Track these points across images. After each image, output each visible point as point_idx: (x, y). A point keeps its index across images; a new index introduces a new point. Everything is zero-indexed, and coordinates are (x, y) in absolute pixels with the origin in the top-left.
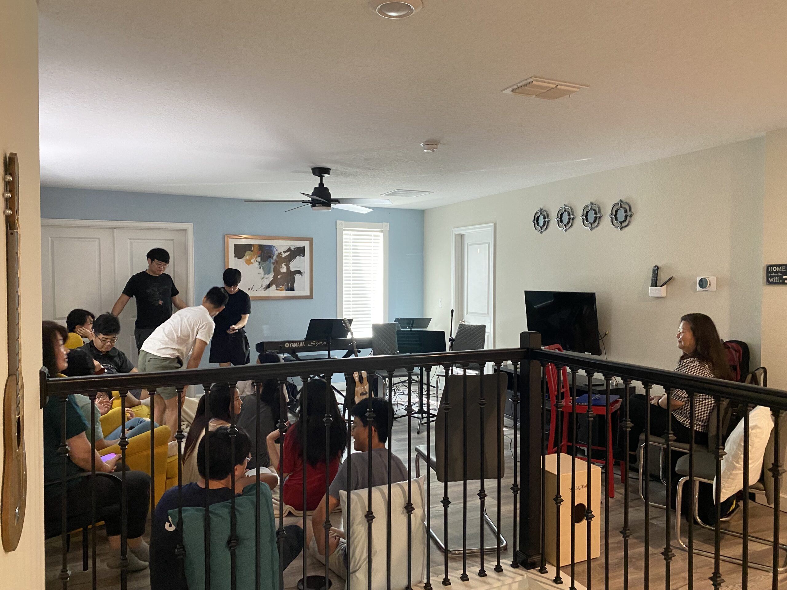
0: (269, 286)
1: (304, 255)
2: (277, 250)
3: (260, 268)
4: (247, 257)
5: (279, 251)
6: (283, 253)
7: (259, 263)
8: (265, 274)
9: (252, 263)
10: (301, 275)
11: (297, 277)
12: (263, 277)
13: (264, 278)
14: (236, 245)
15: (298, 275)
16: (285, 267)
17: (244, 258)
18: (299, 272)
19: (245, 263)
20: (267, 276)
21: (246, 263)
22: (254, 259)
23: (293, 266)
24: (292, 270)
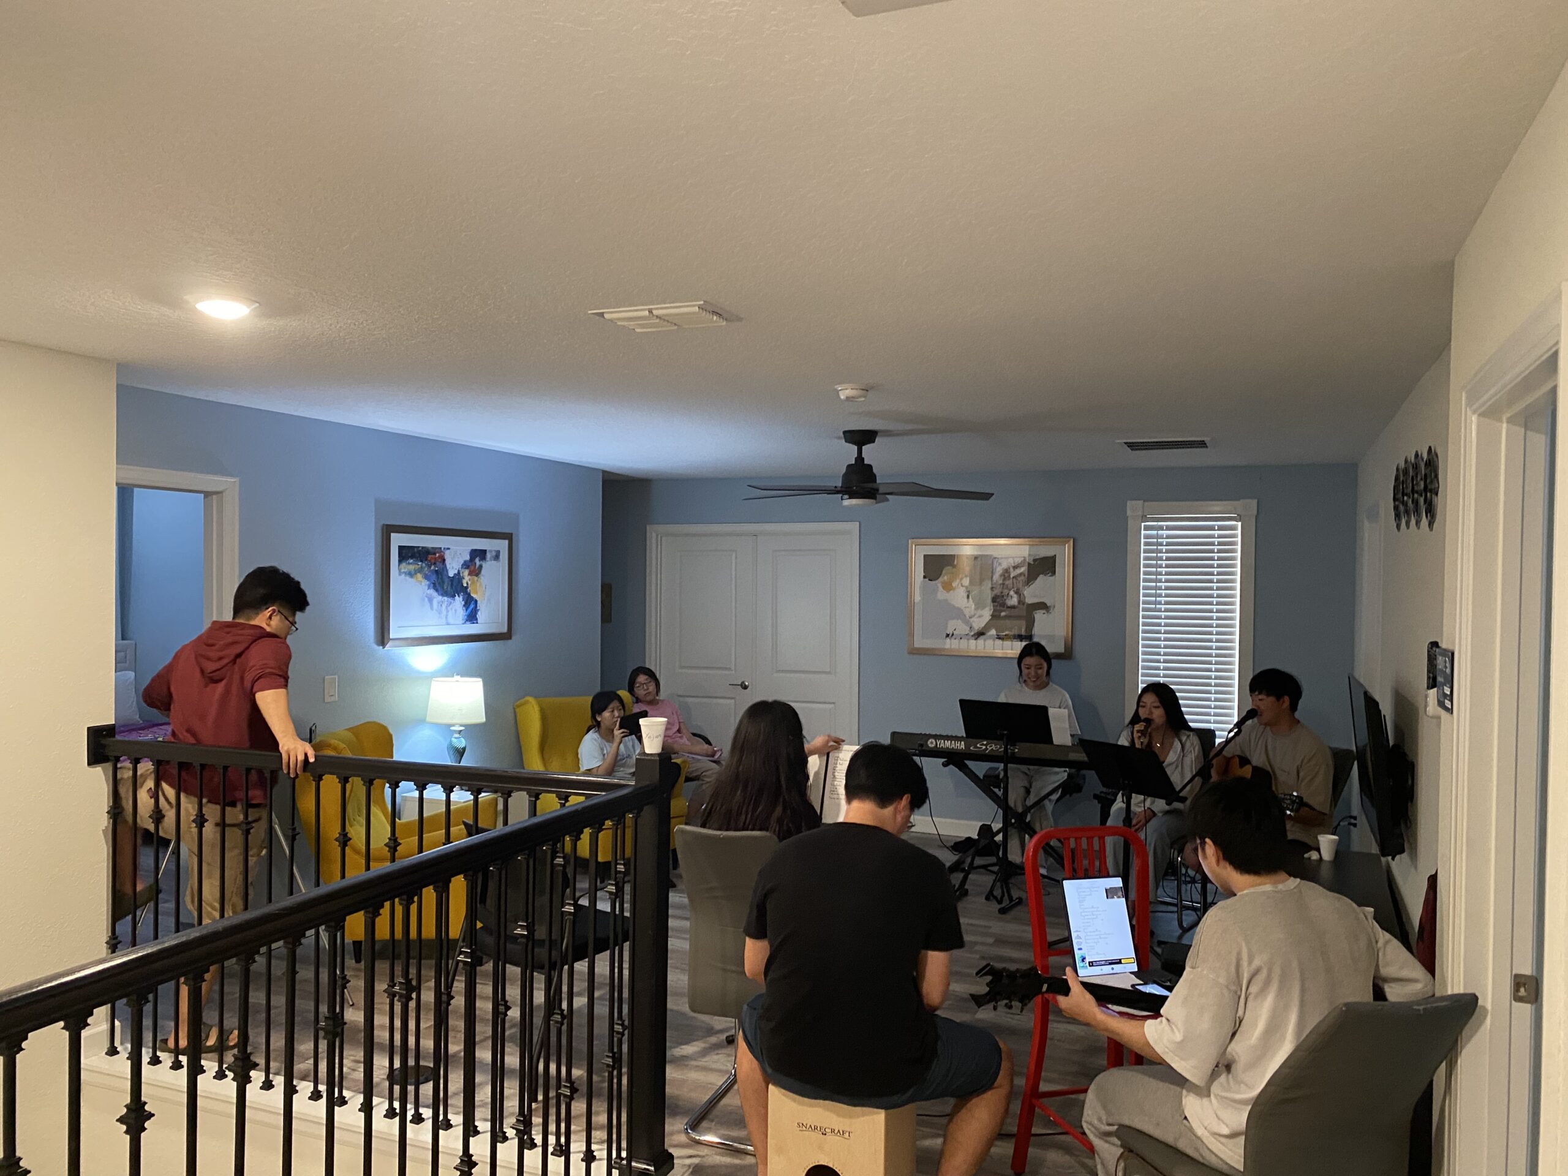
0: (981, 633)
1: (1054, 573)
2: (1000, 564)
3: (969, 597)
4: (946, 578)
5: (1005, 565)
6: (1012, 569)
7: (967, 587)
8: (976, 609)
9: (953, 589)
10: (1048, 612)
11: (1039, 616)
12: (972, 613)
15: (1043, 611)
16: (1016, 596)
17: (940, 579)
18: (1043, 606)
20: (980, 612)
23: (1032, 594)
24: (1029, 600)
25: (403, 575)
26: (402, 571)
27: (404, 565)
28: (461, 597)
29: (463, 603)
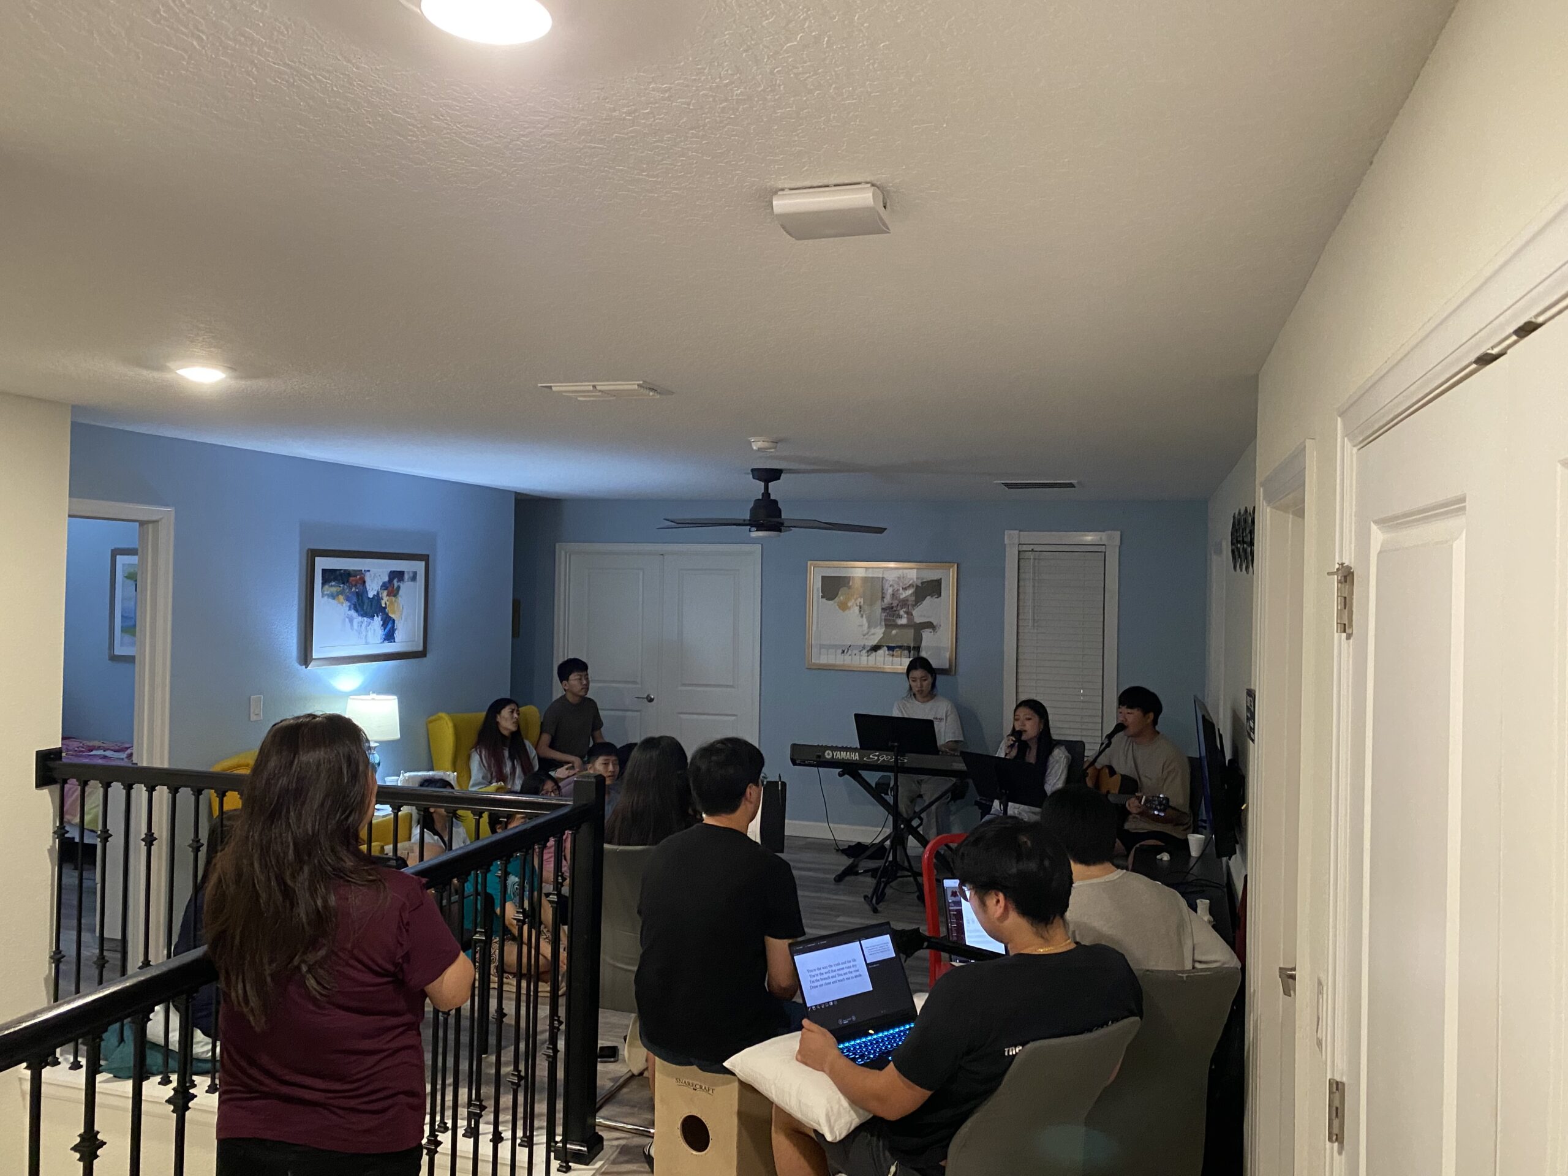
0: (875, 648)
1: (940, 595)
2: (890, 586)
3: (862, 616)
4: (841, 598)
5: (894, 587)
6: (901, 591)
7: (860, 607)
8: (869, 627)
9: (849, 608)
10: (934, 630)
11: (926, 634)
12: (865, 632)
13: (868, 633)
14: (823, 577)
16: (905, 616)
17: (837, 599)
18: (930, 625)
19: (837, 607)
20: (873, 631)
21: (840, 607)
22: (853, 601)
23: (920, 614)
24: (918, 620)
25: (326, 598)
26: (325, 593)
27: (326, 587)
28: (380, 617)
29: (382, 622)
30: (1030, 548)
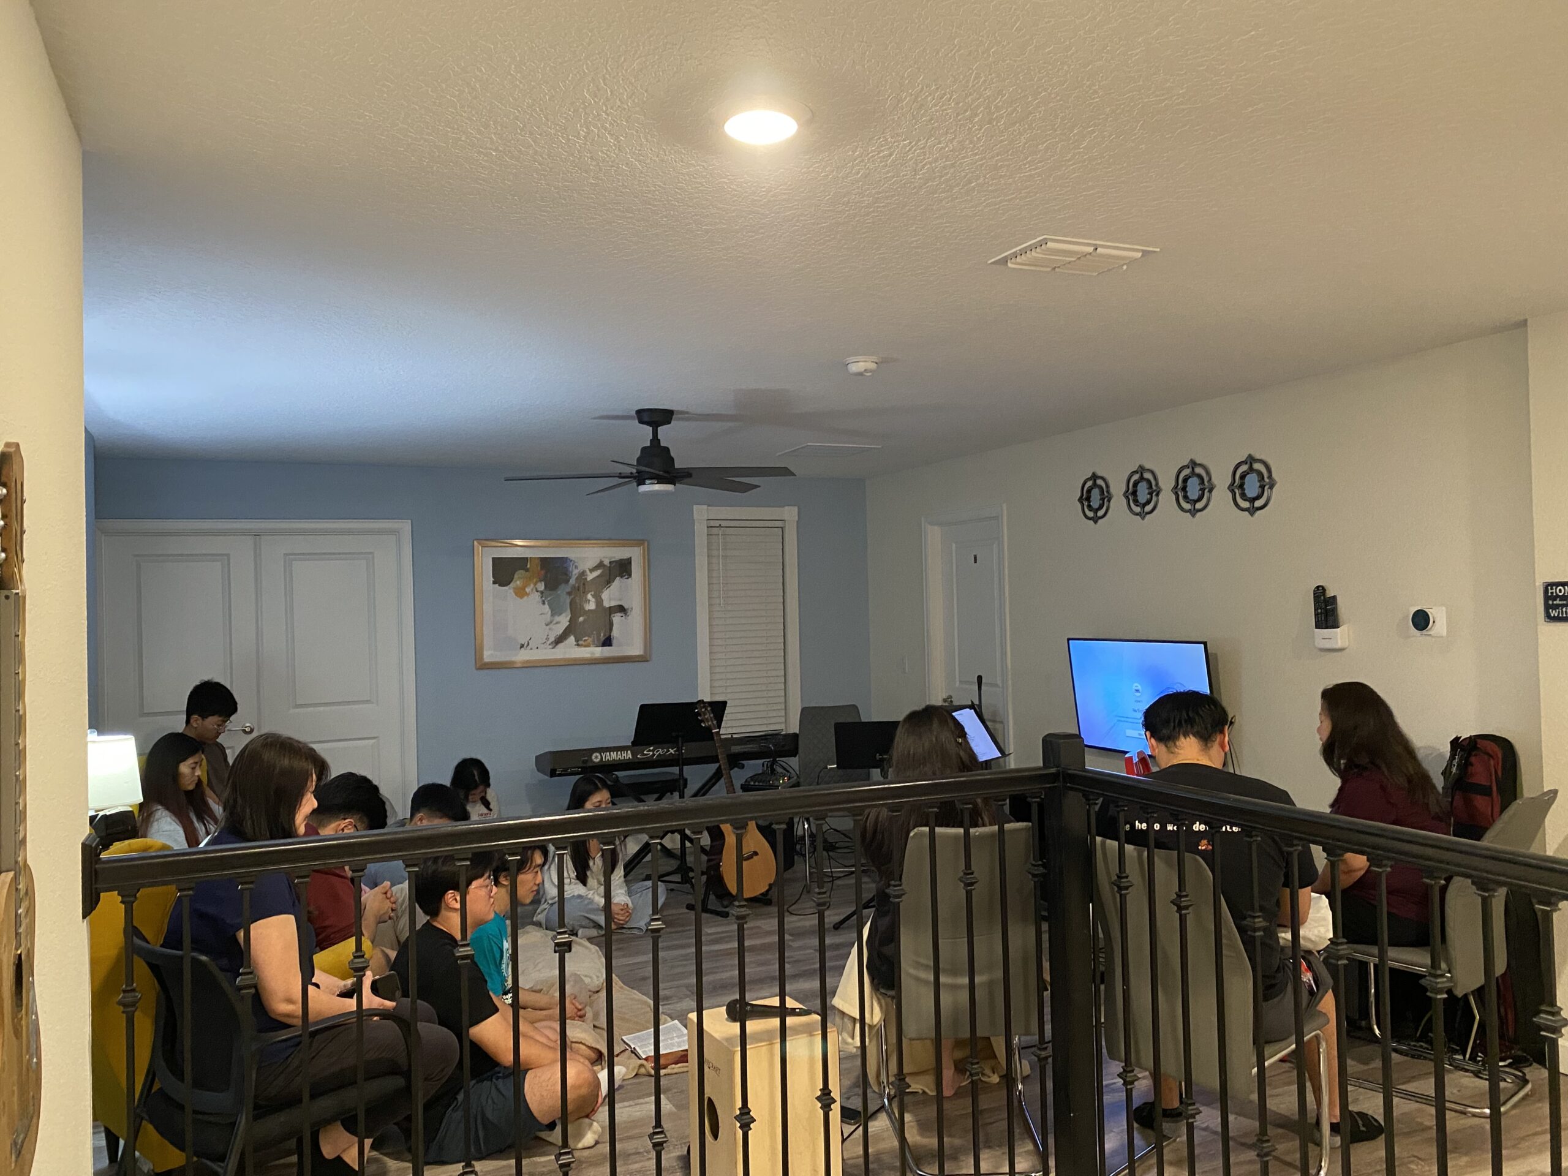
0: (559, 640)
1: (630, 575)
2: (576, 567)
3: (544, 603)
4: (518, 582)
5: (581, 568)
6: (588, 572)
7: (542, 593)
8: (552, 615)
9: (527, 594)
10: (626, 614)
11: (617, 618)
12: (549, 620)
13: (551, 622)
14: (495, 560)
15: (620, 614)
16: (594, 600)
17: (512, 585)
18: (621, 609)
19: (513, 594)
20: (557, 619)
21: (516, 594)
22: (532, 585)
23: (610, 597)
24: (606, 604)
30: (717, 523)
